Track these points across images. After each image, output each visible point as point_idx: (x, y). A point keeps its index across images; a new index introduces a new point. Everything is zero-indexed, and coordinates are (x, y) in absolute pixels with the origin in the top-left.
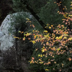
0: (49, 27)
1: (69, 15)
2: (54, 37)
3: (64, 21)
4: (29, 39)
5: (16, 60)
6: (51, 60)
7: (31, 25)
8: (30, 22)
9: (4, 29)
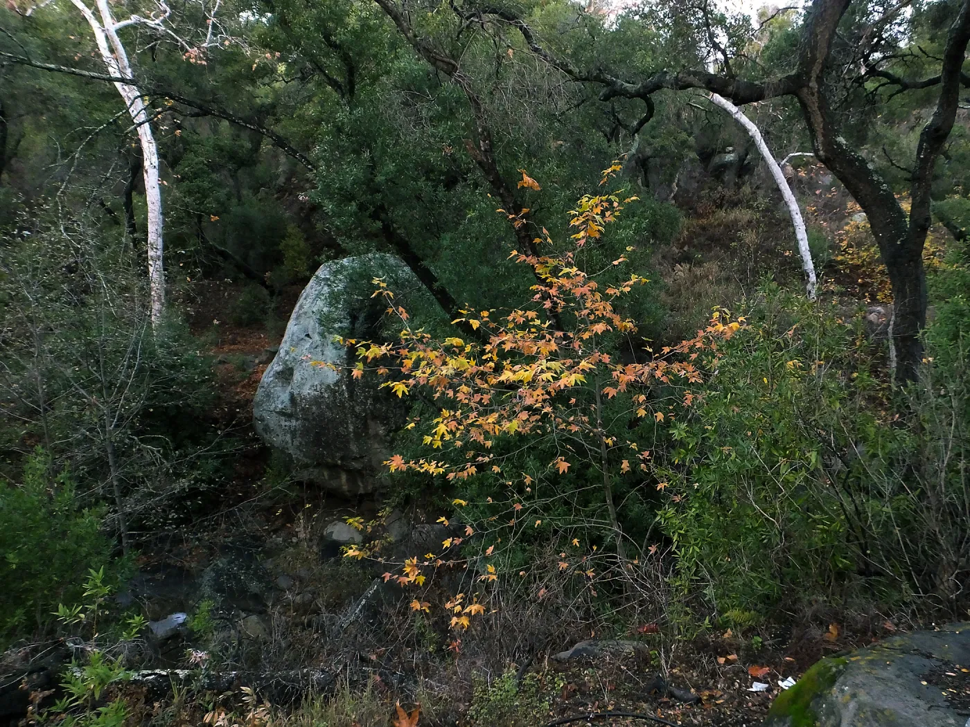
0: (471, 321)
1: (566, 270)
2: (491, 359)
3: (538, 296)
4: (382, 371)
5: (349, 433)
6: (480, 458)
7: (390, 310)
8: (388, 294)
9: (308, 315)
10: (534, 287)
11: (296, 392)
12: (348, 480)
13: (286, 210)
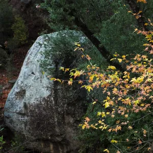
3: (147, 48)
4: (80, 82)
5: (55, 122)
6: (123, 123)
7: (83, 56)
8: (81, 49)
9: (32, 63)
10: (145, 45)
11: (27, 102)
12: (54, 148)
13: (13, 7)
